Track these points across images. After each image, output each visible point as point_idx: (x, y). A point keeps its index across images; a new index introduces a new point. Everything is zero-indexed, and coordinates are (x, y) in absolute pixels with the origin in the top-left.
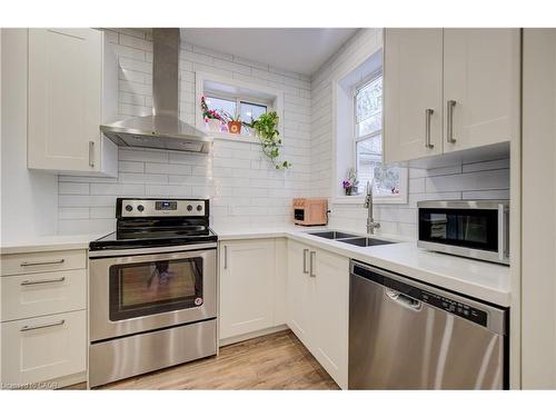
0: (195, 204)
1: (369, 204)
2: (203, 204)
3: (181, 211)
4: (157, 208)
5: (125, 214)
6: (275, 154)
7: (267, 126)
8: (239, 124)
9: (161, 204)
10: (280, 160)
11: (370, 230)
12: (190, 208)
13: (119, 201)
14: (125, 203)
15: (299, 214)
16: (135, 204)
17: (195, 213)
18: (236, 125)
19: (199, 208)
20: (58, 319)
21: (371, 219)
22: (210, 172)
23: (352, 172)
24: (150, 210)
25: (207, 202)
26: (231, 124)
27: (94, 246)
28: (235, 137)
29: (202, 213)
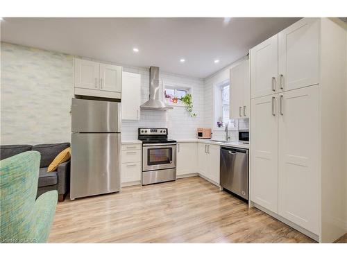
0: (163, 130)
1: (226, 130)
2: (165, 130)
3: (158, 133)
4: (151, 132)
5: (141, 134)
6: (190, 111)
7: (187, 99)
8: (177, 99)
9: (153, 130)
10: (192, 113)
11: (227, 139)
13: (139, 129)
14: (141, 130)
15: (200, 134)
16: (144, 130)
17: (163, 133)
18: (175, 99)
20: (133, 164)
21: (227, 135)
22: (167, 118)
23: (221, 118)
24: (149, 133)
25: (167, 129)
26: (174, 99)
28: (175, 104)
29: (165, 134)
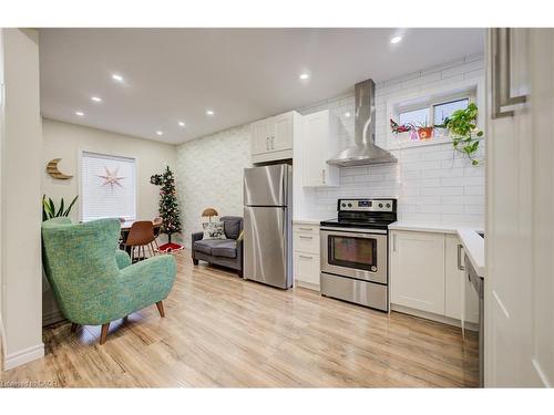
0: (384, 203)
2: (391, 203)
3: (375, 208)
4: (360, 205)
5: (342, 208)
9: (364, 202)
12: (380, 205)
13: (339, 201)
14: (342, 202)
16: (347, 203)
17: (385, 209)
18: (428, 131)
19: (388, 206)
20: (309, 255)
22: (398, 177)
24: (356, 207)
25: (395, 201)
26: (420, 131)
27: (323, 224)
28: (425, 142)
29: (390, 210)
